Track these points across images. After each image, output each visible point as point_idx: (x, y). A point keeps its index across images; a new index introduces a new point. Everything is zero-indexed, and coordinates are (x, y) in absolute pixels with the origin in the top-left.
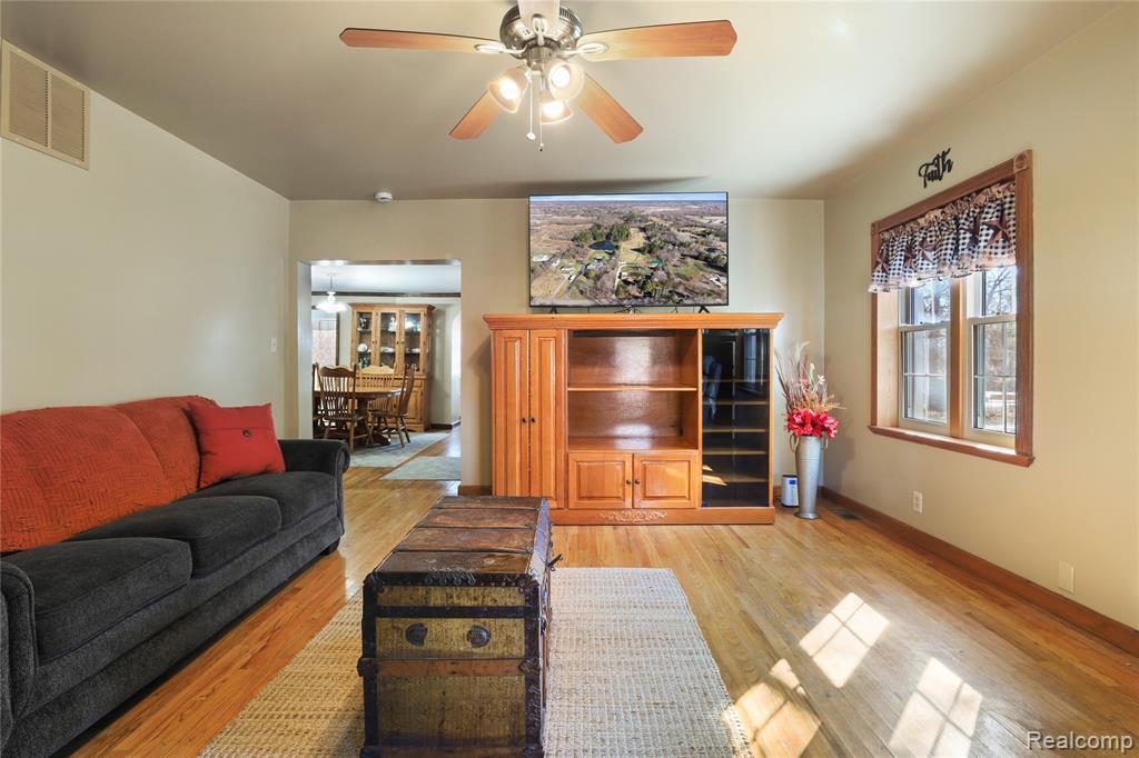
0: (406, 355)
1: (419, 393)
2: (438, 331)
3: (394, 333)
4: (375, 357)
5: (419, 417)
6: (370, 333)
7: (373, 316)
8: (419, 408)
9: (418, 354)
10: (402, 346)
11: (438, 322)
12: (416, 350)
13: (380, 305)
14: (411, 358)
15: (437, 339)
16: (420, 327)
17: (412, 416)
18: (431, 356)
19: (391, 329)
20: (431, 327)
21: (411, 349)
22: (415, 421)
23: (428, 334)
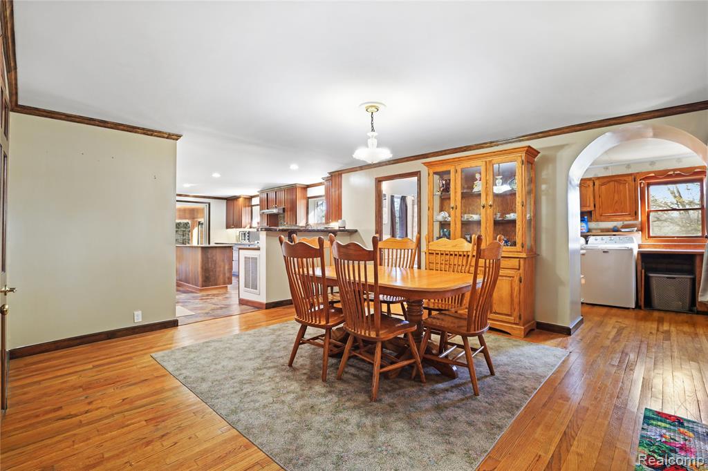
0: (496, 223)
1: (517, 279)
2: (544, 187)
3: (479, 195)
4: (456, 228)
5: (516, 314)
6: (449, 198)
7: (452, 176)
8: (516, 300)
9: (513, 222)
10: (490, 211)
11: (544, 174)
12: (511, 216)
13: (460, 160)
14: (504, 227)
15: (544, 199)
16: (518, 185)
17: (506, 310)
18: (534, 224)
19: (476, 189)
20: (533, 182)
21: (503, 214)
22: (511, 319)
23: (529, 192)
